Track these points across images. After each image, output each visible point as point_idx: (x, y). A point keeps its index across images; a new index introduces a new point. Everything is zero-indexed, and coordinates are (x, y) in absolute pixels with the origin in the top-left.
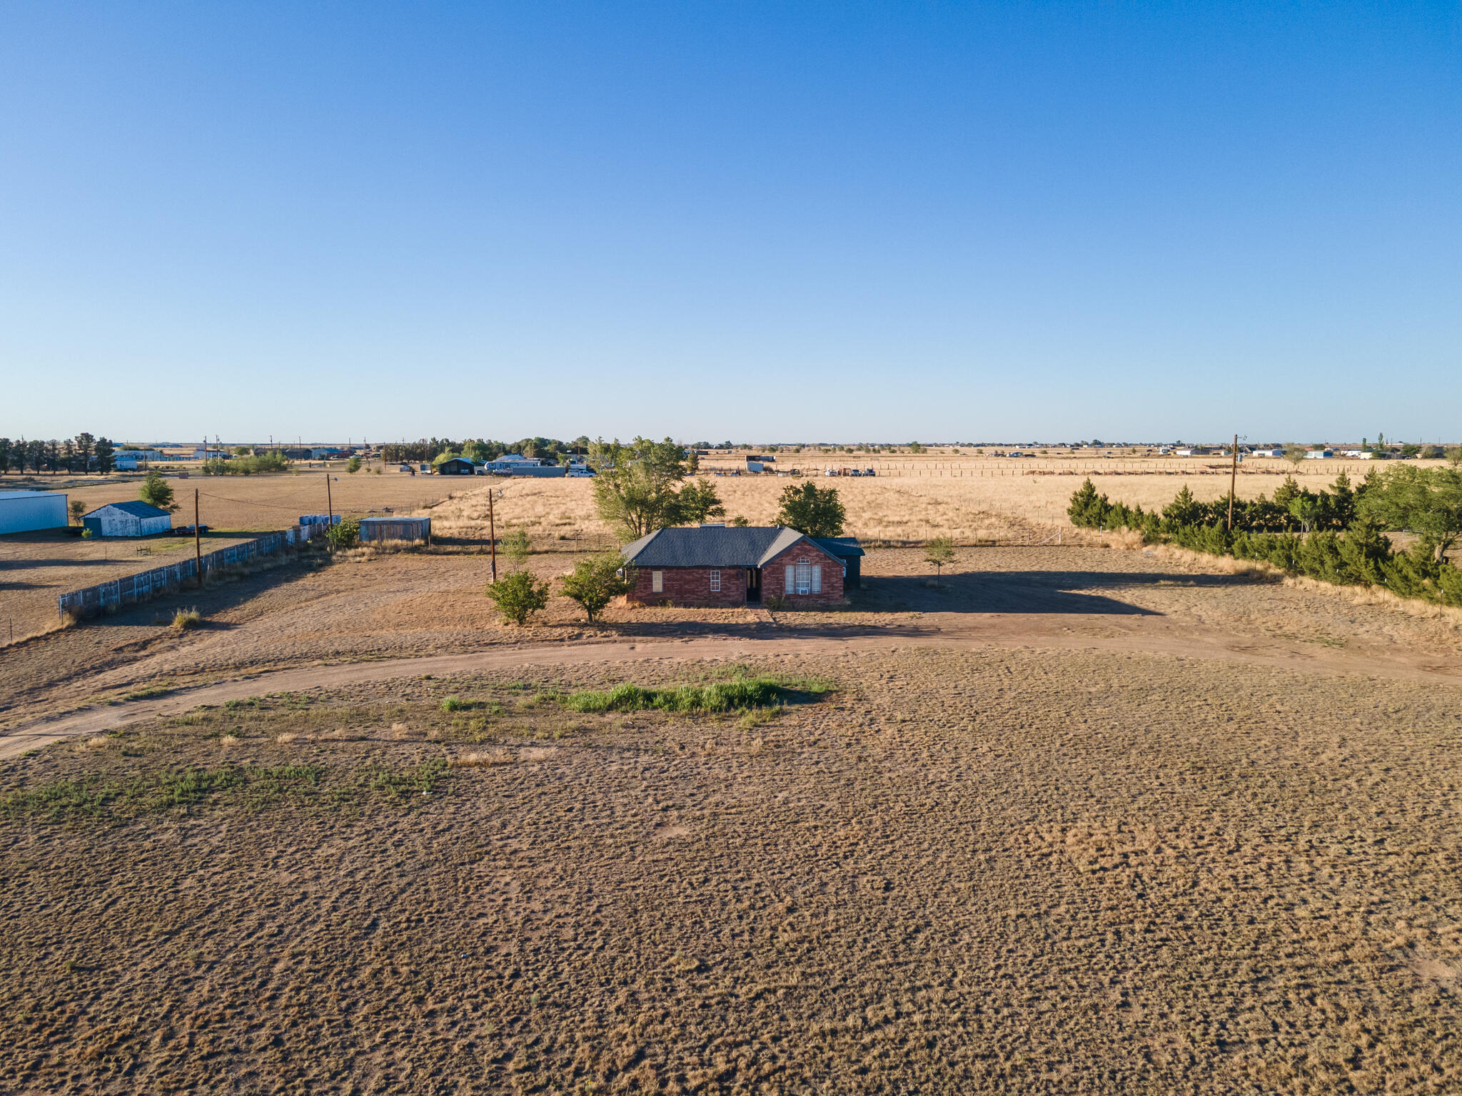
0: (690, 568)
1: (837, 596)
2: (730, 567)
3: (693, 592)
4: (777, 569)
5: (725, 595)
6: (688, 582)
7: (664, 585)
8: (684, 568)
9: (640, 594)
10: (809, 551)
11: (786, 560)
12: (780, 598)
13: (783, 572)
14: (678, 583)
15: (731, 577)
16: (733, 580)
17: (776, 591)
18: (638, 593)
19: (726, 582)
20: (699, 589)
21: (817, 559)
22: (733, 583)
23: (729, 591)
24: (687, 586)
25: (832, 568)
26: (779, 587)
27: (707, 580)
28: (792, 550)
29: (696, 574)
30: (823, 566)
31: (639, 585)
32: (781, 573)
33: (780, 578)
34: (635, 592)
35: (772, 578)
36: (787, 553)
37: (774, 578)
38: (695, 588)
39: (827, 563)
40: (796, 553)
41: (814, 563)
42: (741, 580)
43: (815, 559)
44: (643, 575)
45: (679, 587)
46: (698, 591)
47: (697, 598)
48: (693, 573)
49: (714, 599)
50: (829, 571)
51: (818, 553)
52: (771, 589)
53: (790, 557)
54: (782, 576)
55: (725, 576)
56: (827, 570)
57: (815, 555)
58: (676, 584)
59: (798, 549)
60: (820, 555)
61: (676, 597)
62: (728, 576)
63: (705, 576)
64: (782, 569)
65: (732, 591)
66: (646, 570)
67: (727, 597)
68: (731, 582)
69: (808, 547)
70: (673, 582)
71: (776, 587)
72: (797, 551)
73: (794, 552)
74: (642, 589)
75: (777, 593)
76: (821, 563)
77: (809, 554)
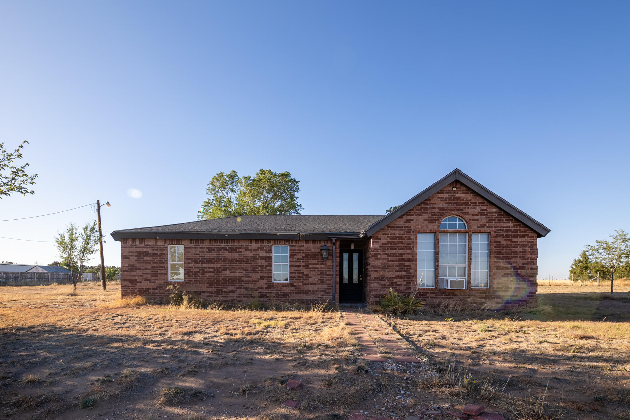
0: (233, 237)
2: (308, 238)
3: (240, 283)
4: (401, 238)
5: (299, 291)
6: (232, 264)
7: (187, 269)
8: (222, 238)
9: (145, 285)
10: (467, 204)
11: (418, 221)
12: (406, 295)
13: (412, 246)
14: (212, 265)
15: (308, 256)
16: (314, 264)
17: (396, 283)
18: (141, 282)
19: (300, 266)
20: (250, 279)
21: (483, 220)
22: (315, 269)
23: (306, 282)
24: (228, 273)
25: (514, 237)
26: (404, 273)
27: (266, 261)
28: (431, 202)
29: (246, 250)
30: (494, 235)
31: (142, 268)
32: (408, 247)
33: (404, 256)
34: (136, 280)
35: (390, 256)
36: (422, 208)
37: (393, 256)
38: (241, 277)
39: (503, 227)
40: (439, 208)
41: (476, 228)
42: (329, 263)
43: (477, 220)
44: (150, 250)
45: (214, 272)
46: (248, 282)
47: (246, 294)
48: (241, 248)
49: (277, 295)
50: (507, 244)
51: (485, 208)
52: (387, 278)
53: (426, 216)
54: (409, 254)
55: (299, 256)
56: (504, 242)
57: (479, 213)
58: (210, 268)
59: (442, 199)
60: (490, 213)
61: (208, 292)
62: (304, 255)
63: (261, 255)
64: (410, 239)
65: (312, 284)
66: (156, 243)
67: (303, 293)
68: (310, 266)
69: (463, 195)
70: (204, 263)
71: (398, 273)
72: (442, 205)
73: (435, 206)
74: (149, 276)
75: (399, 285)
76: (492, 227)
77: (466, 210)
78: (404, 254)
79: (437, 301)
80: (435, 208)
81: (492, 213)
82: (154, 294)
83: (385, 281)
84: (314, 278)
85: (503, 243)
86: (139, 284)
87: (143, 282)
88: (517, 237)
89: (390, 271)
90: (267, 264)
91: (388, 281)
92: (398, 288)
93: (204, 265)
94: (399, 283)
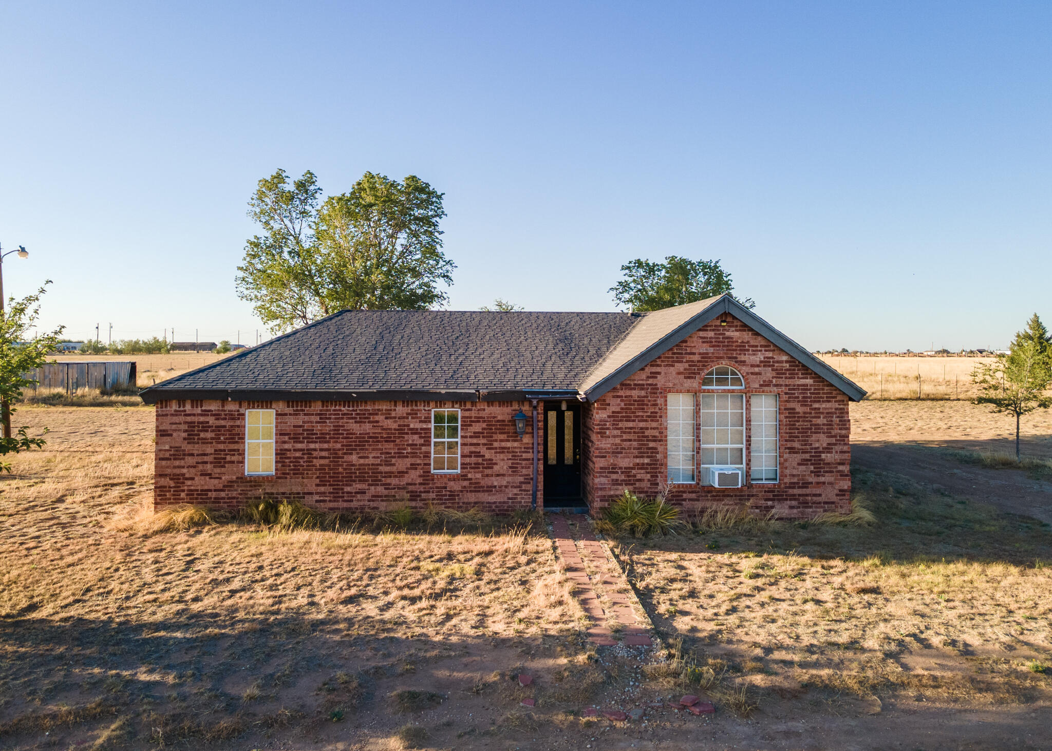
0: (364, 398)
1: (830, 494)
2: (493, 398)
3: (373, 476)
4: (641, 403)
5: (477, 488)
6: (360, 443)
7: (281, 454)
8: (345, 398)
9: (200, 483)
10: (742, 348)
11: (668, 375)
12: (650, 497)
13: (658, 415)
14: (326, 446)
15: (493, 427)
16: (501, 441)
17: (635, 476)
18: (193, 479)
19: (478, 444)
20: (394, 469)
21: (768, 374)
22: (503, 450)
23: (489, 471)
24: (354, 458)
25: (815, 402)
26: (646, 461)
27: (420, 437)
28: (688, 344)
29: (386, 418)
30: (785, 397)
31: (196, 452)
32: (654, 417)
33: (647, 433)
34: (184, 474)
35: (625, 433)
36: (674, 353)
37: (630, 433)
38: (378, 465)
39: (798, 385)
40: (700, 354)
41: (757, 386)
42: (527, 439)
43: (759, 374)
44: (211, 420)
45: (329, 458)
46: (389, 475)
47: (386, 496)
48: (377, 414)
49: (440, 497)
50: (805, 413)
51: (770, 354)
52: (621, 468)
53: (680, 367)
54: (654, 429)
55: (477, 427)
56: (799, 409)
57: (761, 362)
58: (321, 450)
59: (705, 340)
60: (778, 362)
61: (317, 493)
62: (484, 425)
63: (412, 426)
64: (657, 405)
65: (498, 475)
66: (223, 406)
67: (483, 491)
68: (496, 444)
69: (737, 334)
70: (312, 442)
71: (637, 461)
72: (704, 348)
73: (694, 351)
74: (209, 466)
75: (640, 480)
76: (781, 385)
77: (742, 358)
78: (647, 429)
79: (699, 505)
80: (694, 354)
81: (782, 362)
82: (217, 500)
83: (617, 473)
84: (502, 465)
85: (797, 410)
86: (189, 483)
87: (196, 478)
88: (819, 401)
89: (624, 458)
90: (422, 441)
91: (622, 473)
92: (638, 485)
93: (312, 446)
94: (639, 477)
